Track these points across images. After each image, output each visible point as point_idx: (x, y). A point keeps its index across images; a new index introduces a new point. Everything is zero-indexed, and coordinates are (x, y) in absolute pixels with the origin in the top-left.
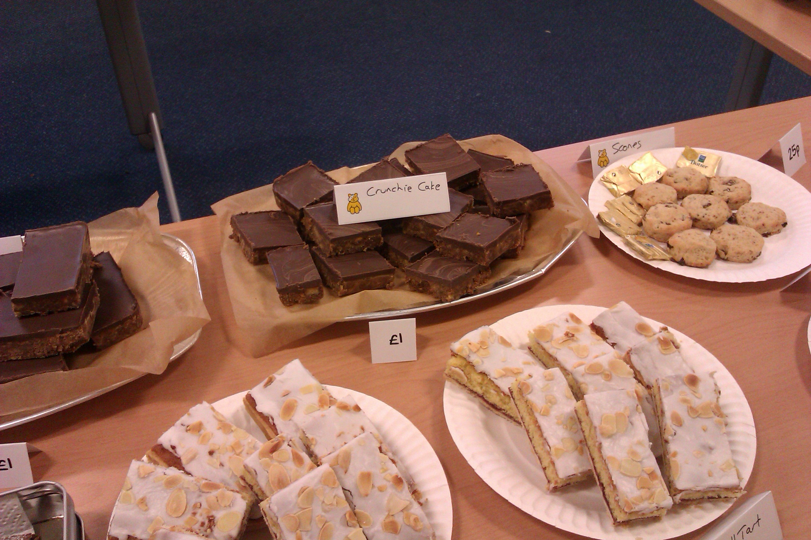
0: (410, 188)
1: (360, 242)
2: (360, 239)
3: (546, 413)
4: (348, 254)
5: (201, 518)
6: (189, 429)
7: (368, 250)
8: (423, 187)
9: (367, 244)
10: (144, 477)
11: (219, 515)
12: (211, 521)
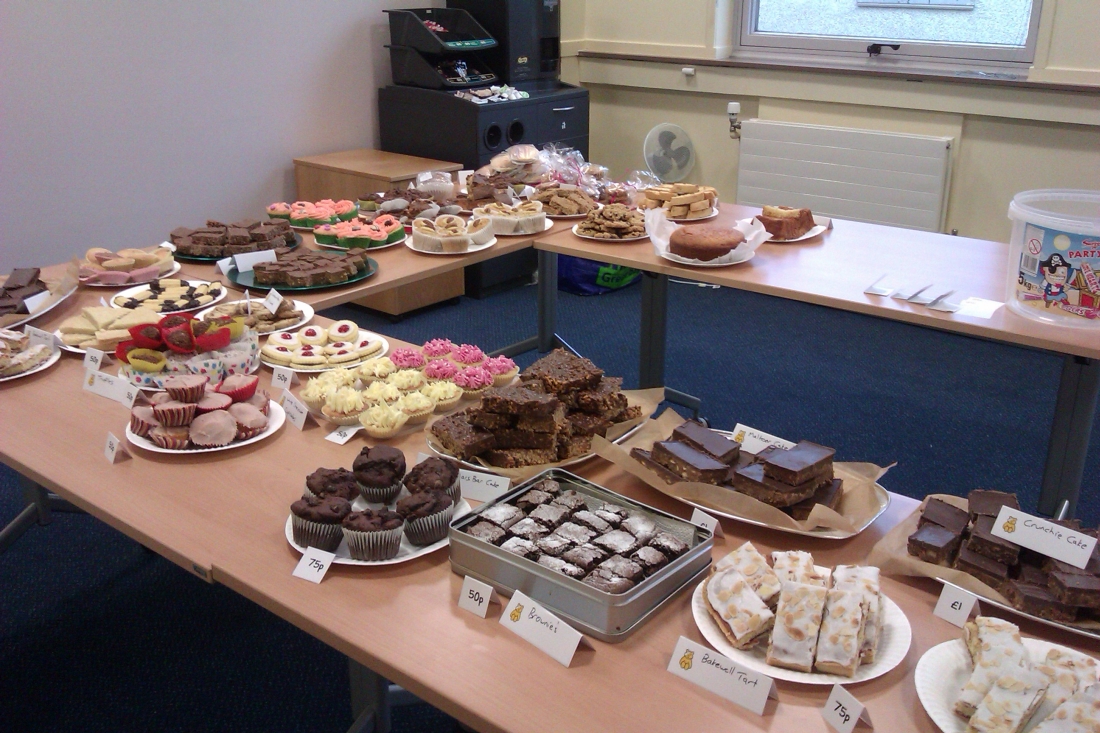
0: (1060, 536)
1: (997, 551)
2: (998, 549)
3: (984, 666)
4: (983, 555)
5: (756, 582)
6: (790, 557)
7: (1002, 562)
8: (1071, 540)
9: (1003, 556)
10: (748, 551)
11: (764, 585)
12: (760, 585)
